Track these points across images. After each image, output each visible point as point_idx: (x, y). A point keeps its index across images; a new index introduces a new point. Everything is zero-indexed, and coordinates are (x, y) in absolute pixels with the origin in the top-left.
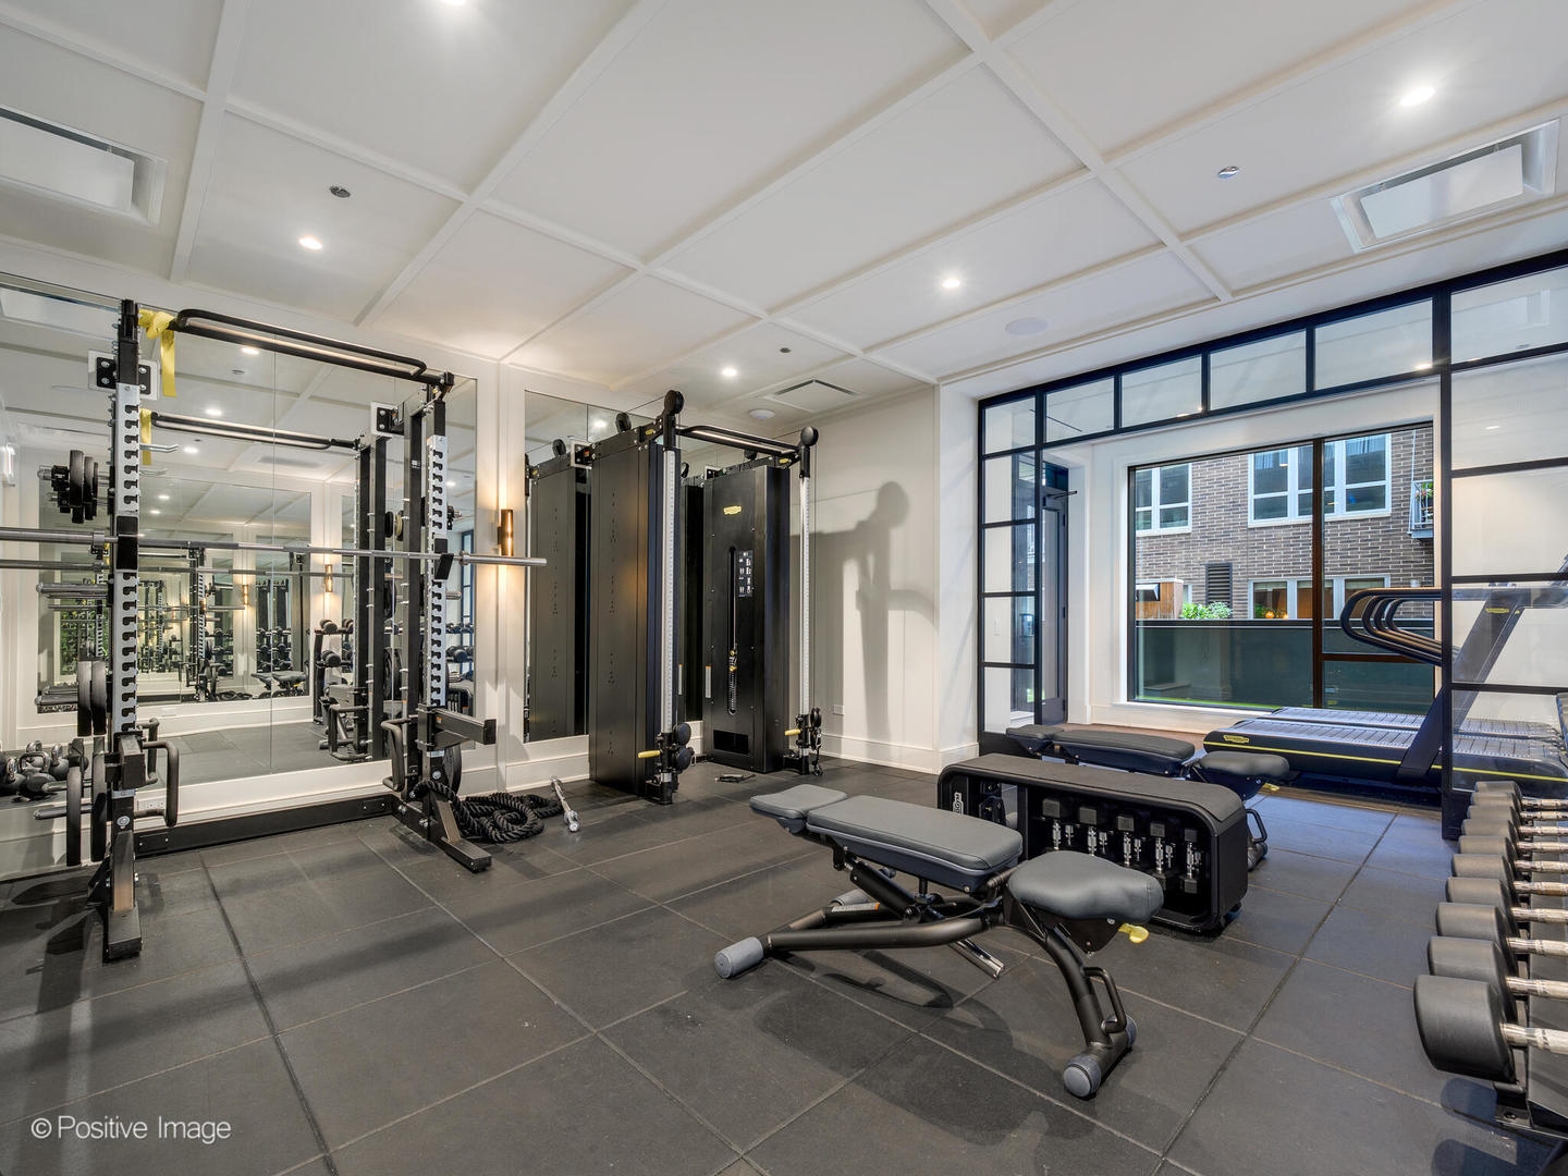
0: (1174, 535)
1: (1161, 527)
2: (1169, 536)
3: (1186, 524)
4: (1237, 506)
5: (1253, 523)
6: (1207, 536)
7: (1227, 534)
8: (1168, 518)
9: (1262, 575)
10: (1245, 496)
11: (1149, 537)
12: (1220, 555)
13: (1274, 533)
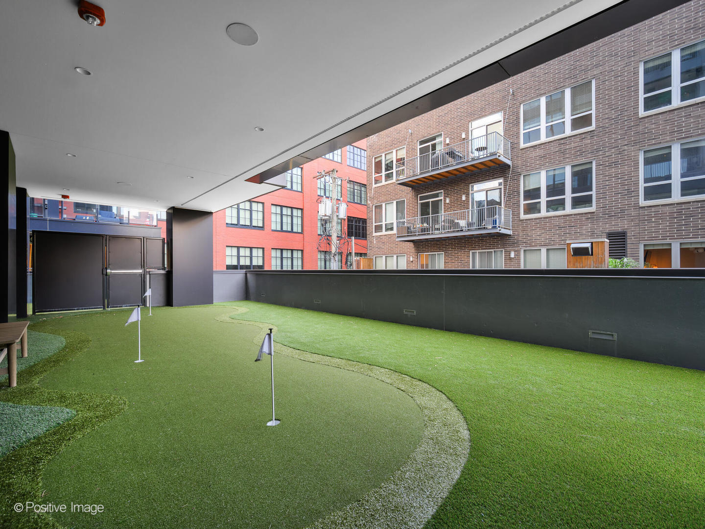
0: (582, 214)
1: (572, 209)
2: (579, 214)
3: (591, 206)
4: (632, 192)
5: (642, 202)
6: (608, 213)
7: (623, 211)
8: (576, 202)
9: (652, 238)
10: (637, 184)
11: (564, 216)
12: (618, 226)
13: (660, 210)
